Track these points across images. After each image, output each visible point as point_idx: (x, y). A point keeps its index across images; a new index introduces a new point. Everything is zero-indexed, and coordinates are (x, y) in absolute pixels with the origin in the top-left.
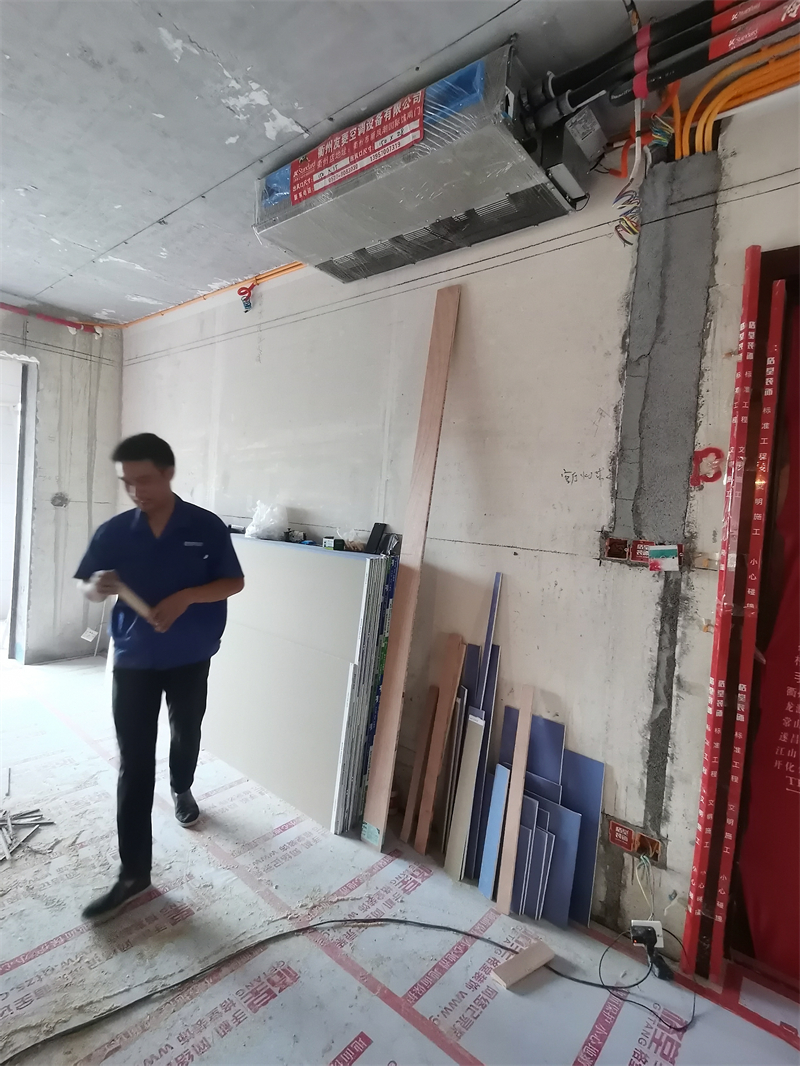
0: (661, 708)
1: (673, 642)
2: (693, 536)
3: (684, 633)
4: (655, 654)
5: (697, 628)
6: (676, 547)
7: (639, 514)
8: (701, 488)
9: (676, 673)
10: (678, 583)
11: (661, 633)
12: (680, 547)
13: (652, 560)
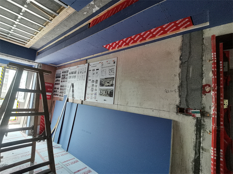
0: (197, 155)
1: (200, 137)
2: (204, 108)
3: (203, 135)
4: (195, 140)
5: (206, 133)
6: (199, 111)
7: (188, 101)
8: (205, 95)
9: (201, 146)
10: (201, 120)
11: (196, 134)
12: (200, 110)
13: (192, 114)
